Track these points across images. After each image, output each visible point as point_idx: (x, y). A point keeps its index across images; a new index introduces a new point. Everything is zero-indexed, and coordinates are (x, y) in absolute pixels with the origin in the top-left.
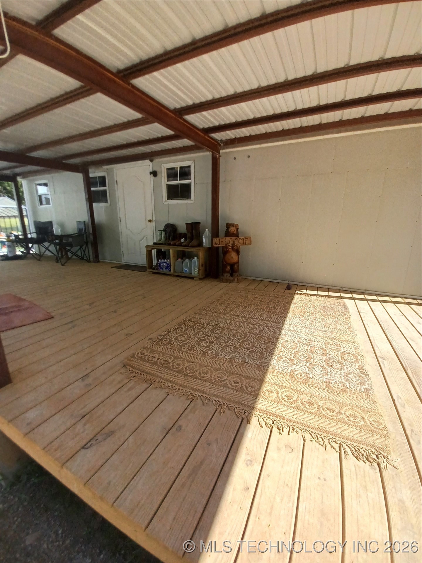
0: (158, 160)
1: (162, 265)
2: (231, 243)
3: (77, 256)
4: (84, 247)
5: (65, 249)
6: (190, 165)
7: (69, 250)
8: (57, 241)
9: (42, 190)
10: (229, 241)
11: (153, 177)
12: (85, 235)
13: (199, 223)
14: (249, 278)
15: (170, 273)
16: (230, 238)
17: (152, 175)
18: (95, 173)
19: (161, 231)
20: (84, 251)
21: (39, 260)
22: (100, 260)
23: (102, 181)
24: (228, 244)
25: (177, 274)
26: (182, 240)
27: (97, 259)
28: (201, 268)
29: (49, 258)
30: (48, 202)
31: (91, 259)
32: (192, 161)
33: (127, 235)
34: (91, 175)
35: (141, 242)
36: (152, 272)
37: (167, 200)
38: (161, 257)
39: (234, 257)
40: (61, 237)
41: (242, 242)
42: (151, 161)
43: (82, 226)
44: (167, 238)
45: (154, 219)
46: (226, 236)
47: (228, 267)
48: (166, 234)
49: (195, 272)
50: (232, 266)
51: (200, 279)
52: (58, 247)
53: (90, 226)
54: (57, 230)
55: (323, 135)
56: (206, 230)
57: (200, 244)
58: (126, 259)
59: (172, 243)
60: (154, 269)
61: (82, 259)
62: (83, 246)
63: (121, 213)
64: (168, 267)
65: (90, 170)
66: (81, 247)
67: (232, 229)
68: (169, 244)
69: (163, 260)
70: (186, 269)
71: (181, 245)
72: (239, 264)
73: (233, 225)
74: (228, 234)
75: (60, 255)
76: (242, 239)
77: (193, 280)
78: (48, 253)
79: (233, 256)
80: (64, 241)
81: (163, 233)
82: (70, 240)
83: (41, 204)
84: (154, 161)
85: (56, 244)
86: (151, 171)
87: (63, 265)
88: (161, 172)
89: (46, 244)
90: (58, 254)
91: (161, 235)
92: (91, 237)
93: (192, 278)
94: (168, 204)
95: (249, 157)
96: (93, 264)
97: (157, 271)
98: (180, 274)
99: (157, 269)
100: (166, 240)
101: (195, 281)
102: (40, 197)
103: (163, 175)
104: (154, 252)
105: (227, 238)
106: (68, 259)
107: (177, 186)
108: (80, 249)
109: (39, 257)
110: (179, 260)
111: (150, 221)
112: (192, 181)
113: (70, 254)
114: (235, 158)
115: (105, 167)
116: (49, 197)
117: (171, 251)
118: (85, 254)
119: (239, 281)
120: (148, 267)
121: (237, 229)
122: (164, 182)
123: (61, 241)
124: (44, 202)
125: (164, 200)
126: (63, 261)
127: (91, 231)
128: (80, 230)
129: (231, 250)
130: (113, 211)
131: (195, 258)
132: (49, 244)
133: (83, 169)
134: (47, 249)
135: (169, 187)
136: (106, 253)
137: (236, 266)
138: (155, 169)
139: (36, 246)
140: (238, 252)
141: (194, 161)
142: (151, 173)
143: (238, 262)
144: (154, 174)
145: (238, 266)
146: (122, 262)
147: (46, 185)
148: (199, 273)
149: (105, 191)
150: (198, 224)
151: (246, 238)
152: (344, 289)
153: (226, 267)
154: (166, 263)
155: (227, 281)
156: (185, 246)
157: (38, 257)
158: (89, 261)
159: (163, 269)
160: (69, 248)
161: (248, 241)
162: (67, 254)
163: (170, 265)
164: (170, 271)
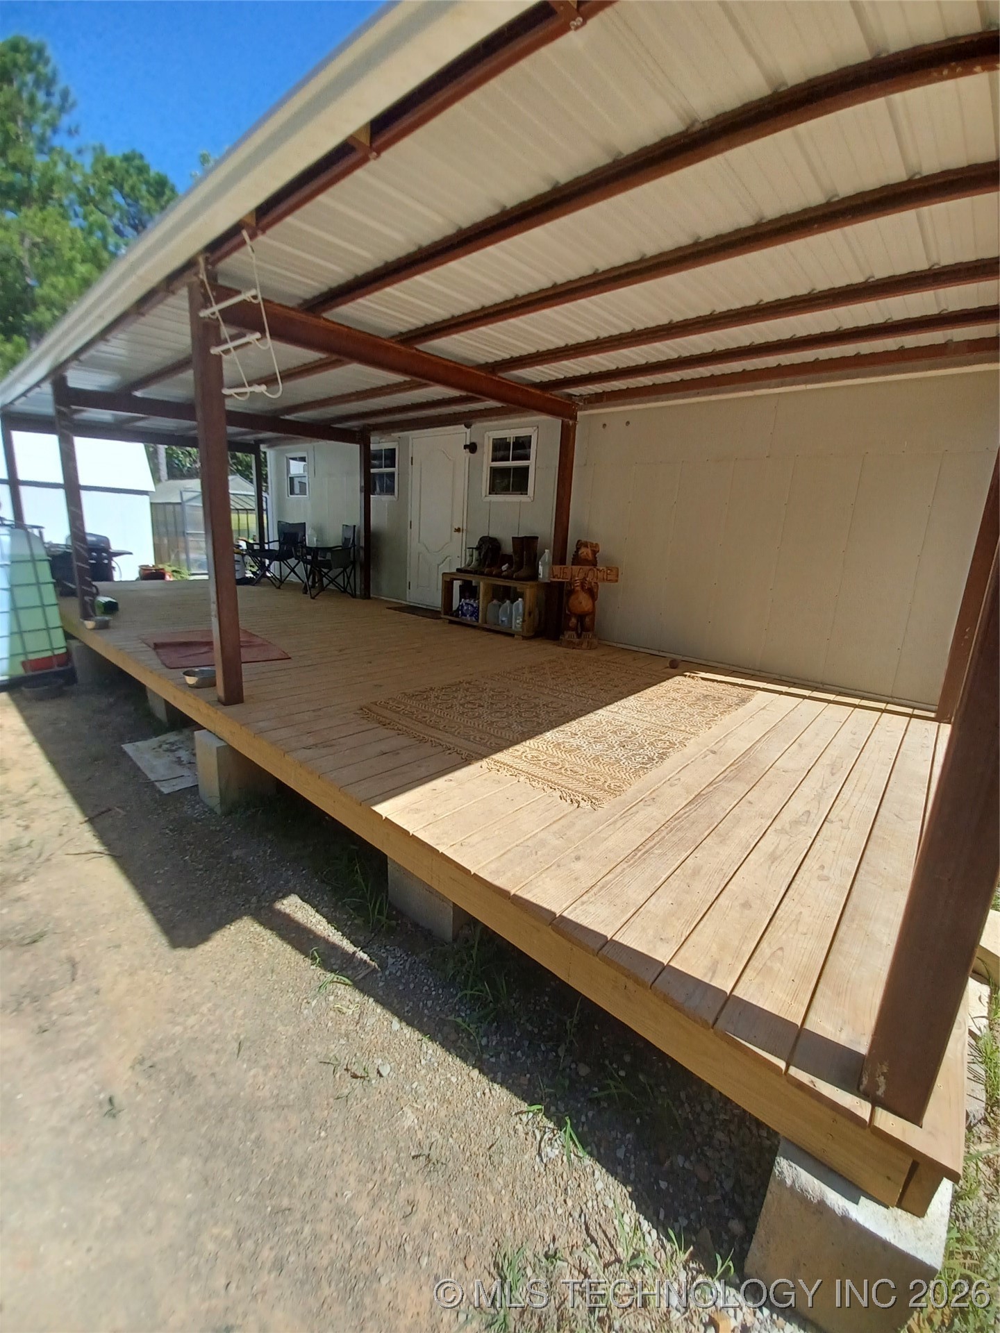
0: (478, 426)
1: (465, 608)
2: (581, 576)
3: (337, 585)
4: (348, 570)
5: (320, 571)
6: (529, 434)
7: (326, 574)
8: (309, 557)
9: (296, 468)
10: (578, 572)
11: (469, 454)
12: (352, 550)
13: (537, 538)
14: (615, 645)
15: (476, 624)
16: (579, 567)
17: (468, 450)
18: (379, 443)
19: (473, 548)
20: (349, 578)
21: (279, 588)
22: (372, 595)
23: (390, 457)
24: (575, 576)
25: (486, 626)
26: (504, 567)
27: (366, 595)
28: (526, 618)
29: (293, 585)
30: (303, 492)
31: (358, 593)
32: (535, 428)
33: (419, 553)
34: (373, 447)
35: (440, 566)
36: (448, 621)
37: (490, 493)
38: (467, 594)
39: (584, 603)
40: (314, 551)
41: (600, 575)
42: (468, 426)
43: (350, 534)
44: (481, 562)
45: (465, 528)
46: (573, 564)
47: (574, 620)
48: (480, 554)
49: (517, 623)
50: (581, 617)
51: (525, 638)
52: (309, 566)
53: (363, 533)
54: (311, 540)
56: (546, 551)
57: (534, 576)
58: (414, 597)
59: (486, 570)
60: (452, 615)
61: (345, 591)
62: (348, 567)
63: (413, 515)
64: (475, 612)
65: (372, 439)
66: (345, 570)
67: (584, 552)
68: (482, 574)
69: (467, 601)
70: (504, 619)
71: (499, 575)
72: (594, 615)
73: (586, 545)
74: (577, 560)
75: (310, 583)
76: (600, 571)
77: (513, 639)
78: (292, 578)
79: (582, 602)
80: (319, 558)
81: (475, 553)
82: (329, 556)
83: (292, 492)
84: (473, 426)
85: (306, 562)
86: (468, 443)
87: (313, 598)
88: (483, 446)
89: (292, 562)
90: (308, 579)
91: (472, 556)
92: (362, 553)
93: (511, 635)
94: (490, 502)
95: (628, 422)
96: (361, 600)
97: (456, 619)
98: (492, 627)
99: (457, 616)
100: (479, 565)
101: (517, 639)
102: (292, 479)
103: (486, 449)
104: (457, 584)
105: (574, 567)
106: (322, 589)
107: (507, 470)
108: (342, 572)
109: (279, 583)
110: (495, 602)
111: (458, 530)
112: (531, 463)
113: (325, 581)
114: (604, 425)
115: (396, 435)
116: (305, 480)
117: (482, 584)
118: (348, 582)
119: (591, 647)
120: (442, 612)
121: (594, 553)
122: (486, 460)
123: (315, 557)
124: (297, 489)
125: (484, 495)
126: (314, 592)
127: (362, 544)
128: (346, 540)
129: (578, 588)
130: (401, 511)
131: (520, 599)
132: (297, 561)
133: (360, 437)
134: (293, 570)
135: (494, 471)
136: (384, 582)
137: (587, 619)
138: (473, 440)
139: (276, 564)
140: (592, 594)
141: (537, 428)
142: (466, 447)
143: (592, 613)
144: (472, 448)
145: (593, 620)
146: (406, 601)
147: (303, 459)
148: (522, 627)
149: (392, 474)
150: (533, 539)
151: (608, 568)
152: (784, 678)
153: (570, 619)
154: (472, 606)
155: (571, 645)
156: (506, 577)
157: (277, 583)
158: (354, 596)
160: (325, 570)
161: (613, 574)
162: (321, 580)
163: (478, 610)
164: (477, 620)
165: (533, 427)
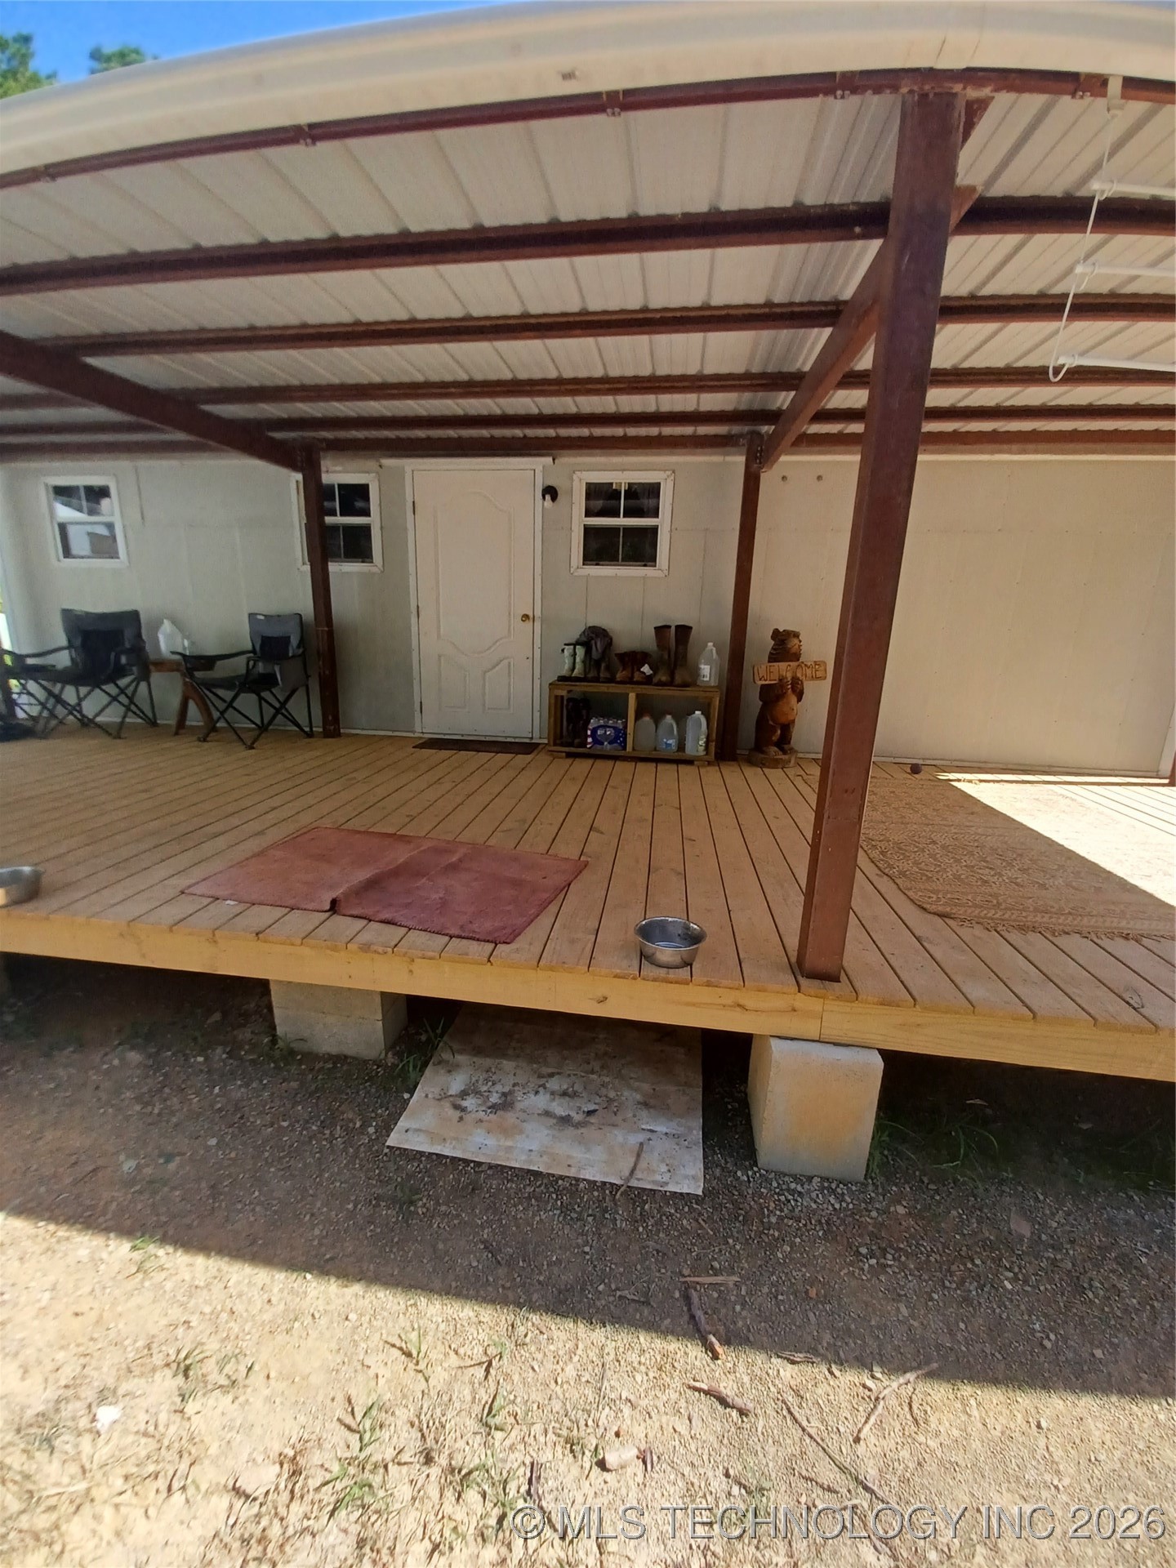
1: (599, 732)
6: (658, 481)
15: (622, 753)
18: (329, 473)
19: (572, 644)
22: (342, 731)
23: (355, 497)
25: (643, 754)
26: (646, 669)
27: (333, 727)
31: (317, 728)
32: (669, 473)
33: (440, 656)
35: (488, 675)
36: (564, 754)
37: (584, 564)
41: (809, 672)
42: (553, 460)
44: (595, 663)
45: (538, 613)
48: (587, 652)
49: (697, 746)
51: (711, 763)
55: (992, 453)
56: (710, 645)
58: (432, 724)
63: (421, 596)
64: (618, 737)
65: (323, 464)
69: (603, 722)
70: (670, 742)
71: (646, 681)
76: (809, 667)
77: (692, 767)
81: (580, 651)
83: (67, 552)
88: (570, 491)
91: (574, 655)
93: (689, 762)
94: (589, 576)
95: (819, 478)
97: (581, 750)
98: (654, 755)
100: (593, 669)
101: (697, 767)
103: (574, 497)
107: (614, 530)
110: (648, 719)
111: (526, 617)
112: (663, 522)
114: (784, 478)
115: (376, 462)
117: (632, 697)
122: (576, 518)
125: (573, 564)
131: (697, 713)
133: (304, 460)
135: (589, 531)
138: (556, 482)
141: (674, 472)
144: (551, 492)
146: (414, 732)
148: (707, 748)
149: (366, 531)
150: (682, 628)
151: (816, 665)
154: (613, 729)
156: (659, 684)
159: (603, 744)
161: (821, 669)
163: (625, 734)
164: (624, 748)
165: (665, 471)
